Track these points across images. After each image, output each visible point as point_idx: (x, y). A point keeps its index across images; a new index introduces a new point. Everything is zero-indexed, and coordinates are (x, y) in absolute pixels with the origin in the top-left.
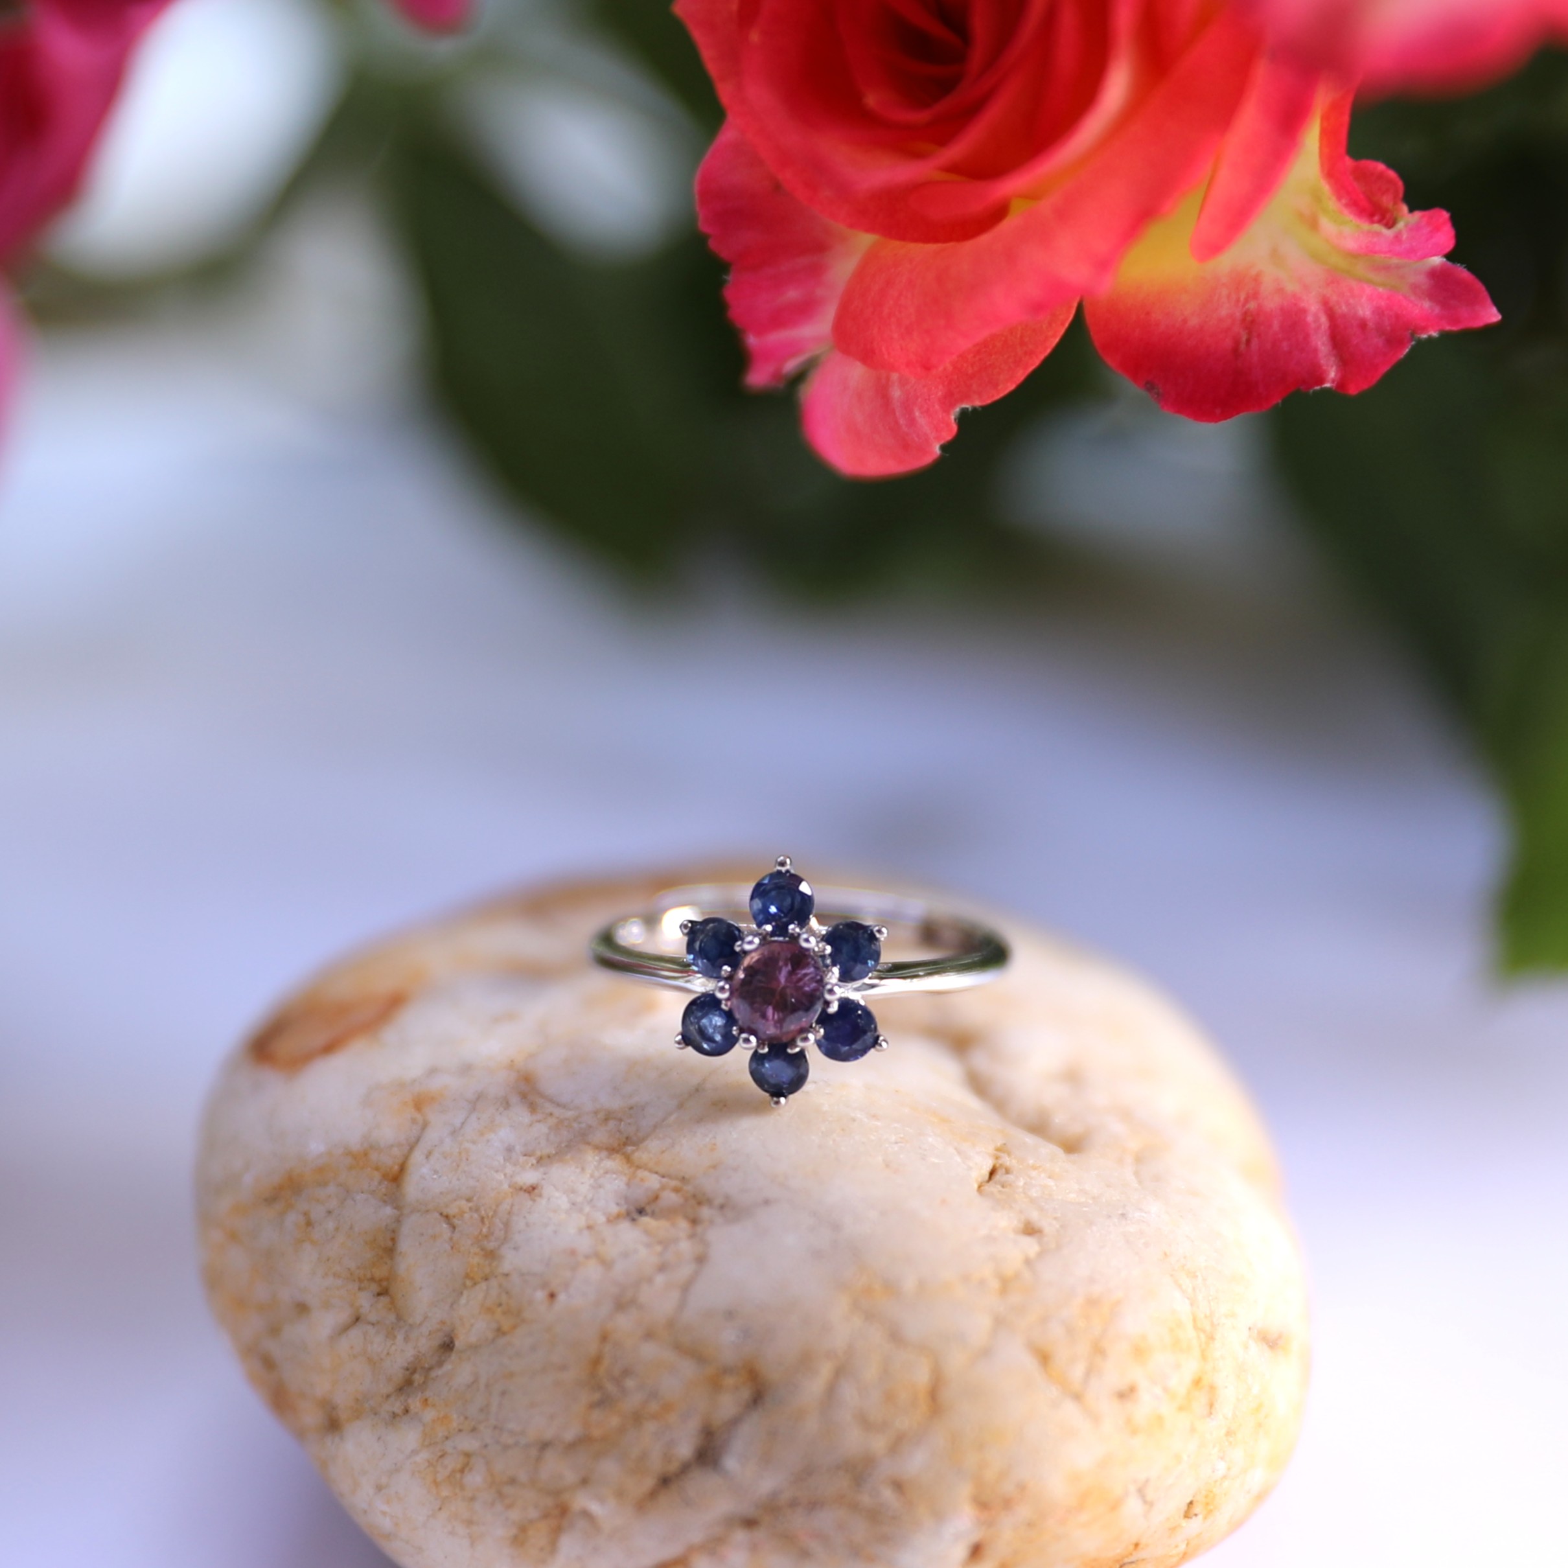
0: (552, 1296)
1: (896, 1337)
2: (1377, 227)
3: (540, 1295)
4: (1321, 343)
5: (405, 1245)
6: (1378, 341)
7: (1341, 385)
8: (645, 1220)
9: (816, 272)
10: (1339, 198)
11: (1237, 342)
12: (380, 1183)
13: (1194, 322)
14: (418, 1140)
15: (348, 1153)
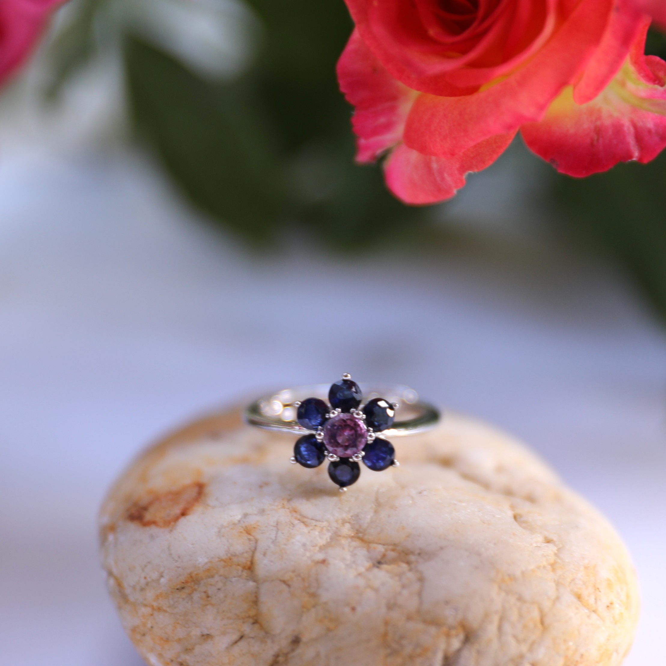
0: (353, 609)
1: (520, 599)
2: (657, 87)
3: (347, 610)
4: (631, 140)
5: (263, 598)
6: (656, 139)
7: (640, 159)
8: (385, 566)
9: (393, 109)
10: (640, 73)
11: (592, 140)
12: (242, 571)
13: (572, 131)
14: (255, 549)
15: (222, 560)
